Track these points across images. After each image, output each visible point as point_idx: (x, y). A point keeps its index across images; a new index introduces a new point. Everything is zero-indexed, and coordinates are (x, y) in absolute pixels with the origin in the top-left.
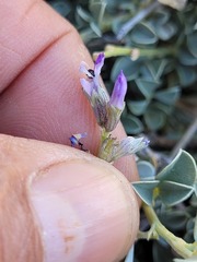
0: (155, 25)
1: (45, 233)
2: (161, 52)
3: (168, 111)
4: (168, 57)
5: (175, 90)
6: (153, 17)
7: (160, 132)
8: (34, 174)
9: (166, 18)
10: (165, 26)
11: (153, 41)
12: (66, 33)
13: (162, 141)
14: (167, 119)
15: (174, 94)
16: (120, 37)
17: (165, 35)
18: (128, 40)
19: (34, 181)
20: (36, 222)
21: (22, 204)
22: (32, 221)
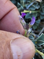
0: (35, 6)
1: (13, 54)
2: (36, 12)
3: (38, 25)
4: (38, 13)
5: (39, 20)
6: (35, 4)
7: (36, 30)
8: (12, 41)
9: (38, 4)
10: (37, 6)
11: (35, 9)
12: (14, 8)
13: (36, 32)
14: (38, 27)
15: (39, 21)
16: (27, 8)
17: (37, 8)
18: (29, 9)
19: (12, 42)
20: (12, 52)
21: (9, 48)
22: (11, 52)
